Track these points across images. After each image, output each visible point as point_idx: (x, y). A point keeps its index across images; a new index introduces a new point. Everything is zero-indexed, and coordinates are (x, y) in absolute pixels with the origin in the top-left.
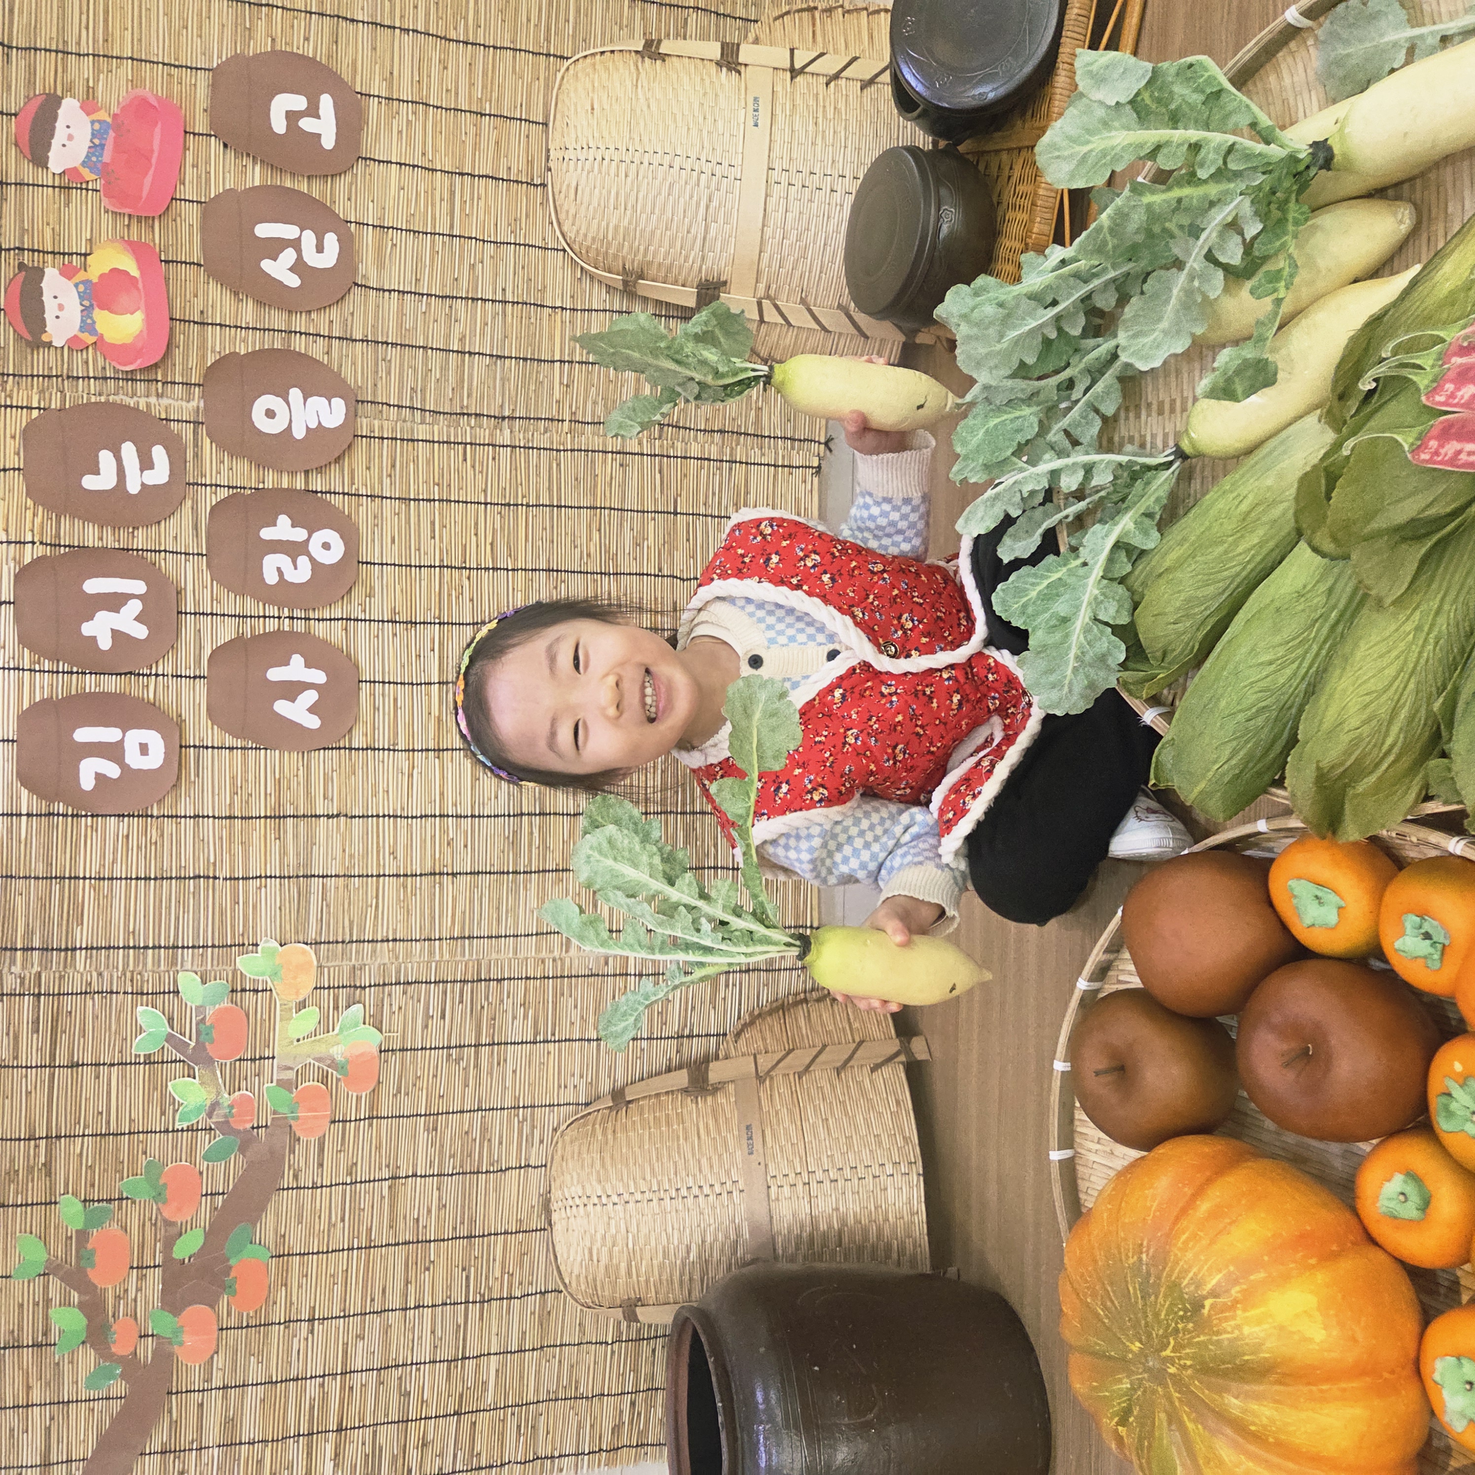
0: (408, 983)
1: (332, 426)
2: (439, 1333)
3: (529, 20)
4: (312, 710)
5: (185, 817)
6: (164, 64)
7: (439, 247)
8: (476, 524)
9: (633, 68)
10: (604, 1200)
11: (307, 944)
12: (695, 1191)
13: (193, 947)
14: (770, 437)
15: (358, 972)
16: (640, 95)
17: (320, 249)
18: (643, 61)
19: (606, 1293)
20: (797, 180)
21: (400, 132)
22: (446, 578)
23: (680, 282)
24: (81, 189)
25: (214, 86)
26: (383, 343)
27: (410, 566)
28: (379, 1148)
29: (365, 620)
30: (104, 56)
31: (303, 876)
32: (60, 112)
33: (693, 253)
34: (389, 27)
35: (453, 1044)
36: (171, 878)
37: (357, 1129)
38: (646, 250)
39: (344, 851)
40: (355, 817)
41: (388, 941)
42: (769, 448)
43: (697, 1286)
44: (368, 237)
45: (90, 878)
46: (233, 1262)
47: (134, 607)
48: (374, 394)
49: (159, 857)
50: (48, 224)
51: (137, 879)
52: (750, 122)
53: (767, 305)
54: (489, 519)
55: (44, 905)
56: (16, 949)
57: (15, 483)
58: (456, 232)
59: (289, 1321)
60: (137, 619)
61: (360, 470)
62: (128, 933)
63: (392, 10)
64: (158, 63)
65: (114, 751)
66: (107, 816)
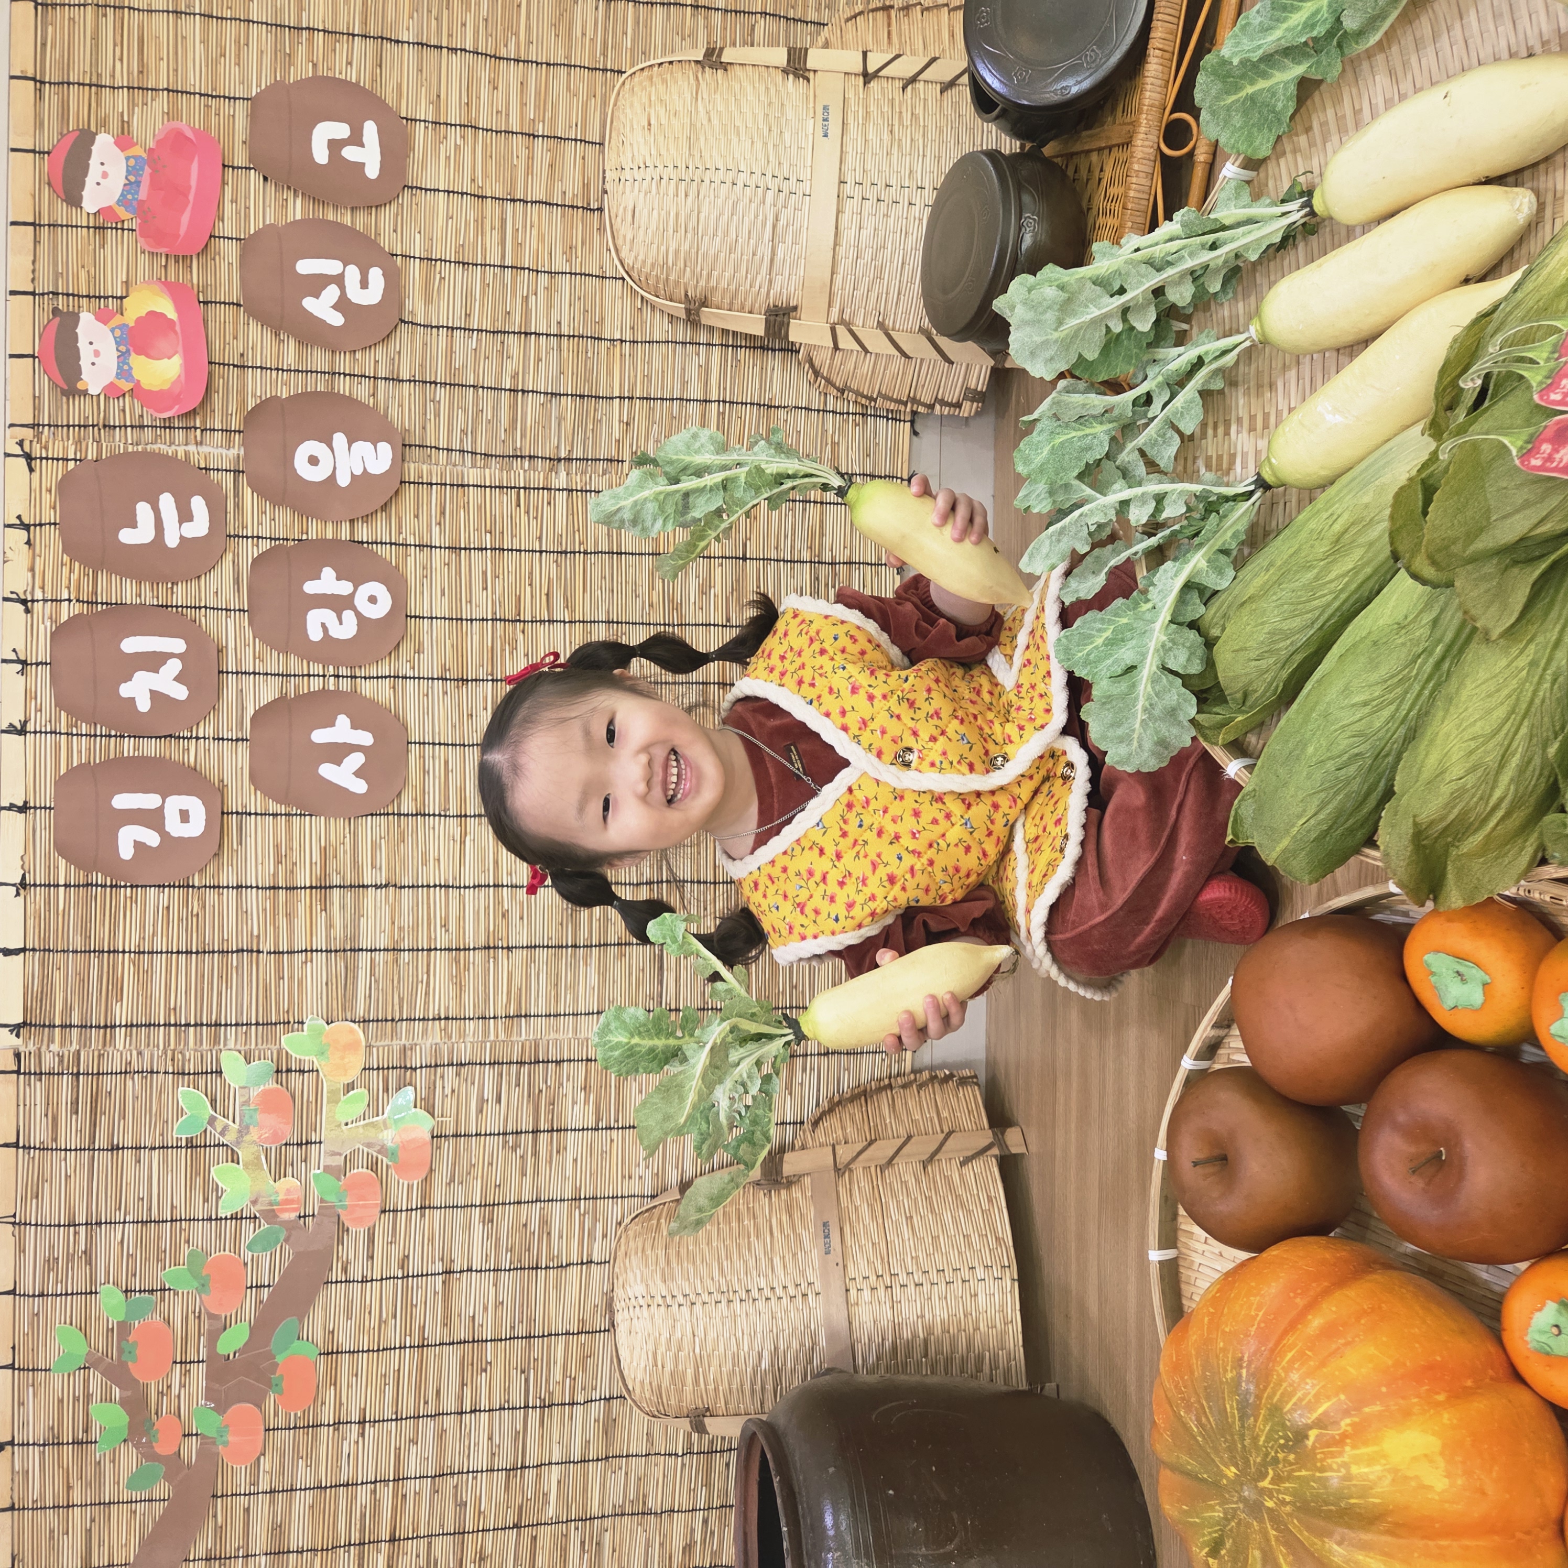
0: (461, 1064)
1: (378, 472)
2: (496, 1439)
3: (584, 34)
4: (358, 774)
5: (228, 887)
6: (201, 95)
7: (489, 278)
8: (531, 573)
9: (692, 81)
10: (669, 1299)
11: (354, 1022)
12: (768, 1292)
13: (237, 1025)
15: (409, 1053)
16: (700, 108)
17: (364, 284)
18: (703, 71)
19: (673, 1402)
20: (872, 194)
21: (448, 158)
22: (499, 632)
23: (747, 309)
24: (117, 229)
25: (253, 117)
26: (431, 383)
27: (461, 619)
28: (432, 1240)
29: (414, 678)
30: (139, 88)
31: (351, 950)
33: (759, 277)
34: (435, 47)
35: (509, 1130)
36: (213, 952)
37: (408, 1221)
38: (709, 276)
39: (393, 923)
40: (404, 887)
41: (440, 1019)
43: (769, 1396)
44: (416, 270)
45: (130, 952)
46: (279, 1359)
47: (174, 667)
48: (423, 438)
49: (201, 931)
50: (83, 267)
51: (178, 952)
52: (819, 132)
53: (841, 330)
54: (547, 567)
55: (83, 981)
56: (54, 1026)
57: (50, 539)
58: (508, 262)
59: (339, 1423)
60: (177, 679)
61: (409, 521)
62: (168, 1010)
63: (439, 29)
64: (195, 94)
65: (153, 818)
66: (145, 886)
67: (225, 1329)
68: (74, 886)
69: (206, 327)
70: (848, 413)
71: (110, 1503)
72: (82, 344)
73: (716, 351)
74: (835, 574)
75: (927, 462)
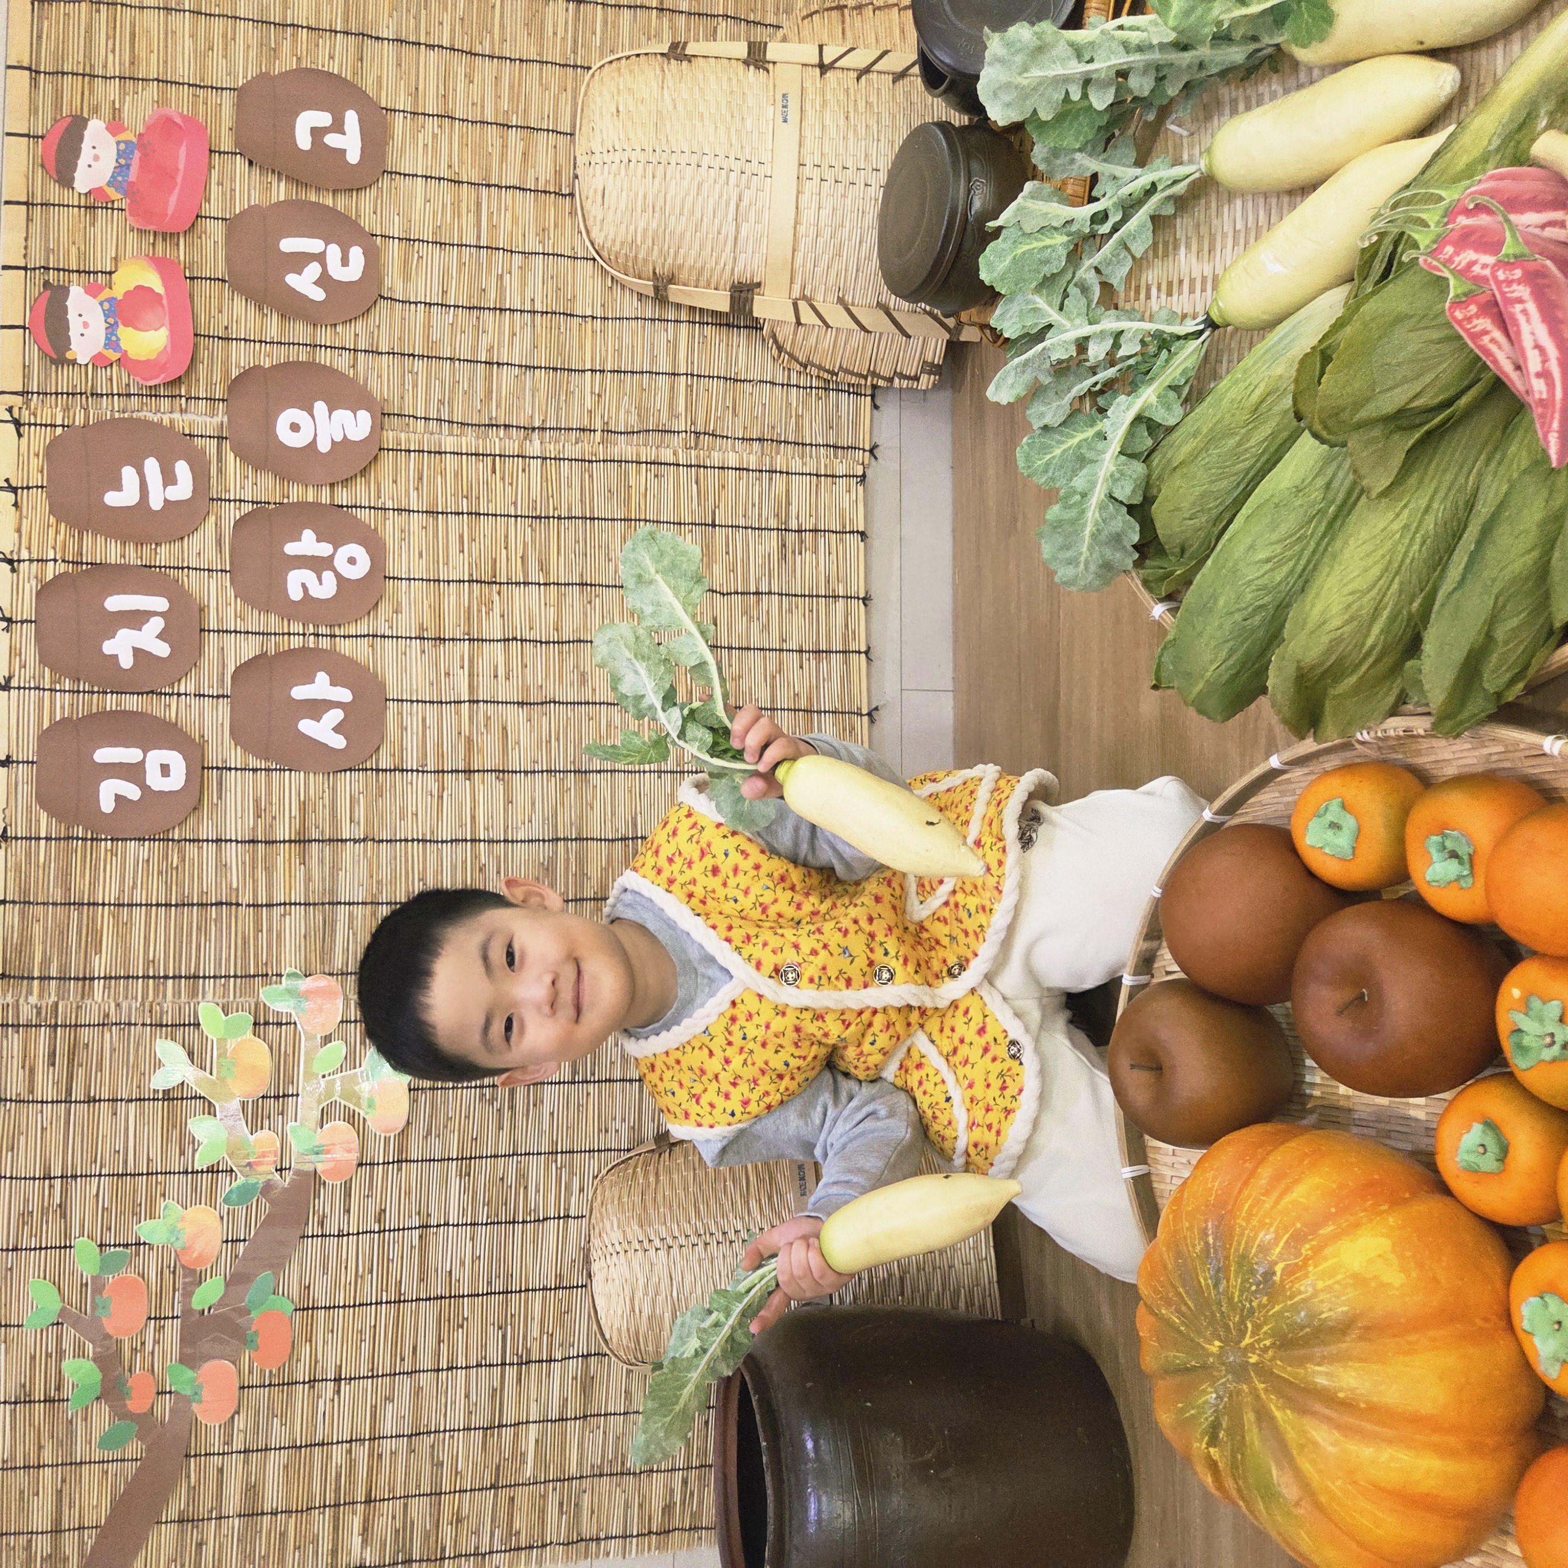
1: (357, 439)
2: (473, 1397)
3: (555, 34)
4: (337, 729)
5: (207, 841)
6: (189, 85)
7: (466, 258)
8: (506, 537)
9: (658, 70)
10: (646, 1243)
11: (331, 974)
13: (215, 977)
14: (811, 445)
16: (666, 96)
17: (345, 262)
18: (669, 63)
19: (650, 1349)
20: (829, 175)
21: (426, 146)
22: (476, 593)
23: (713, 285)
24: (107, 208)
25: (239, 105)
26: (409, 355)
27: (439, 581)
28: (408, 1193)
29: (392, 637)
30: (130, 78)
31: (329, 903)
32: (86, 133)
33: (724, 255)
34: (414, 43)
36: (193, 905)
37: (386, 1173)
38: (676, 254)
39: (372, 877)
40: (382, 841)
42: (811, 457)
44: (394, 250)
45: (110, 905)
46: (254, 1314)
47: (156, 624)
48: (401, 407)
49: (180, 885)
50: (74, 243)
51: (157, 905)
52: (779, 118)
53: (803, 306)
54: (520, 532)
55: (63, 933)
56: (33, 978)
57: (37, 502)
58: (483, 243)
59: (314, 1381)
60: (160, 637)
61: (386, 484)
62: (147, 962)
63: (417, 27)
64: (183, 84)
65: (134, 772)
66: (126, 840)
67: (200, 1283)
68: (55, 839)
69: (192, 302)
70: (811, 388)
71: (81, 1463)
72: (72, 316)
73: (684, 327)
74: (801, 542)
75: (887, 435)
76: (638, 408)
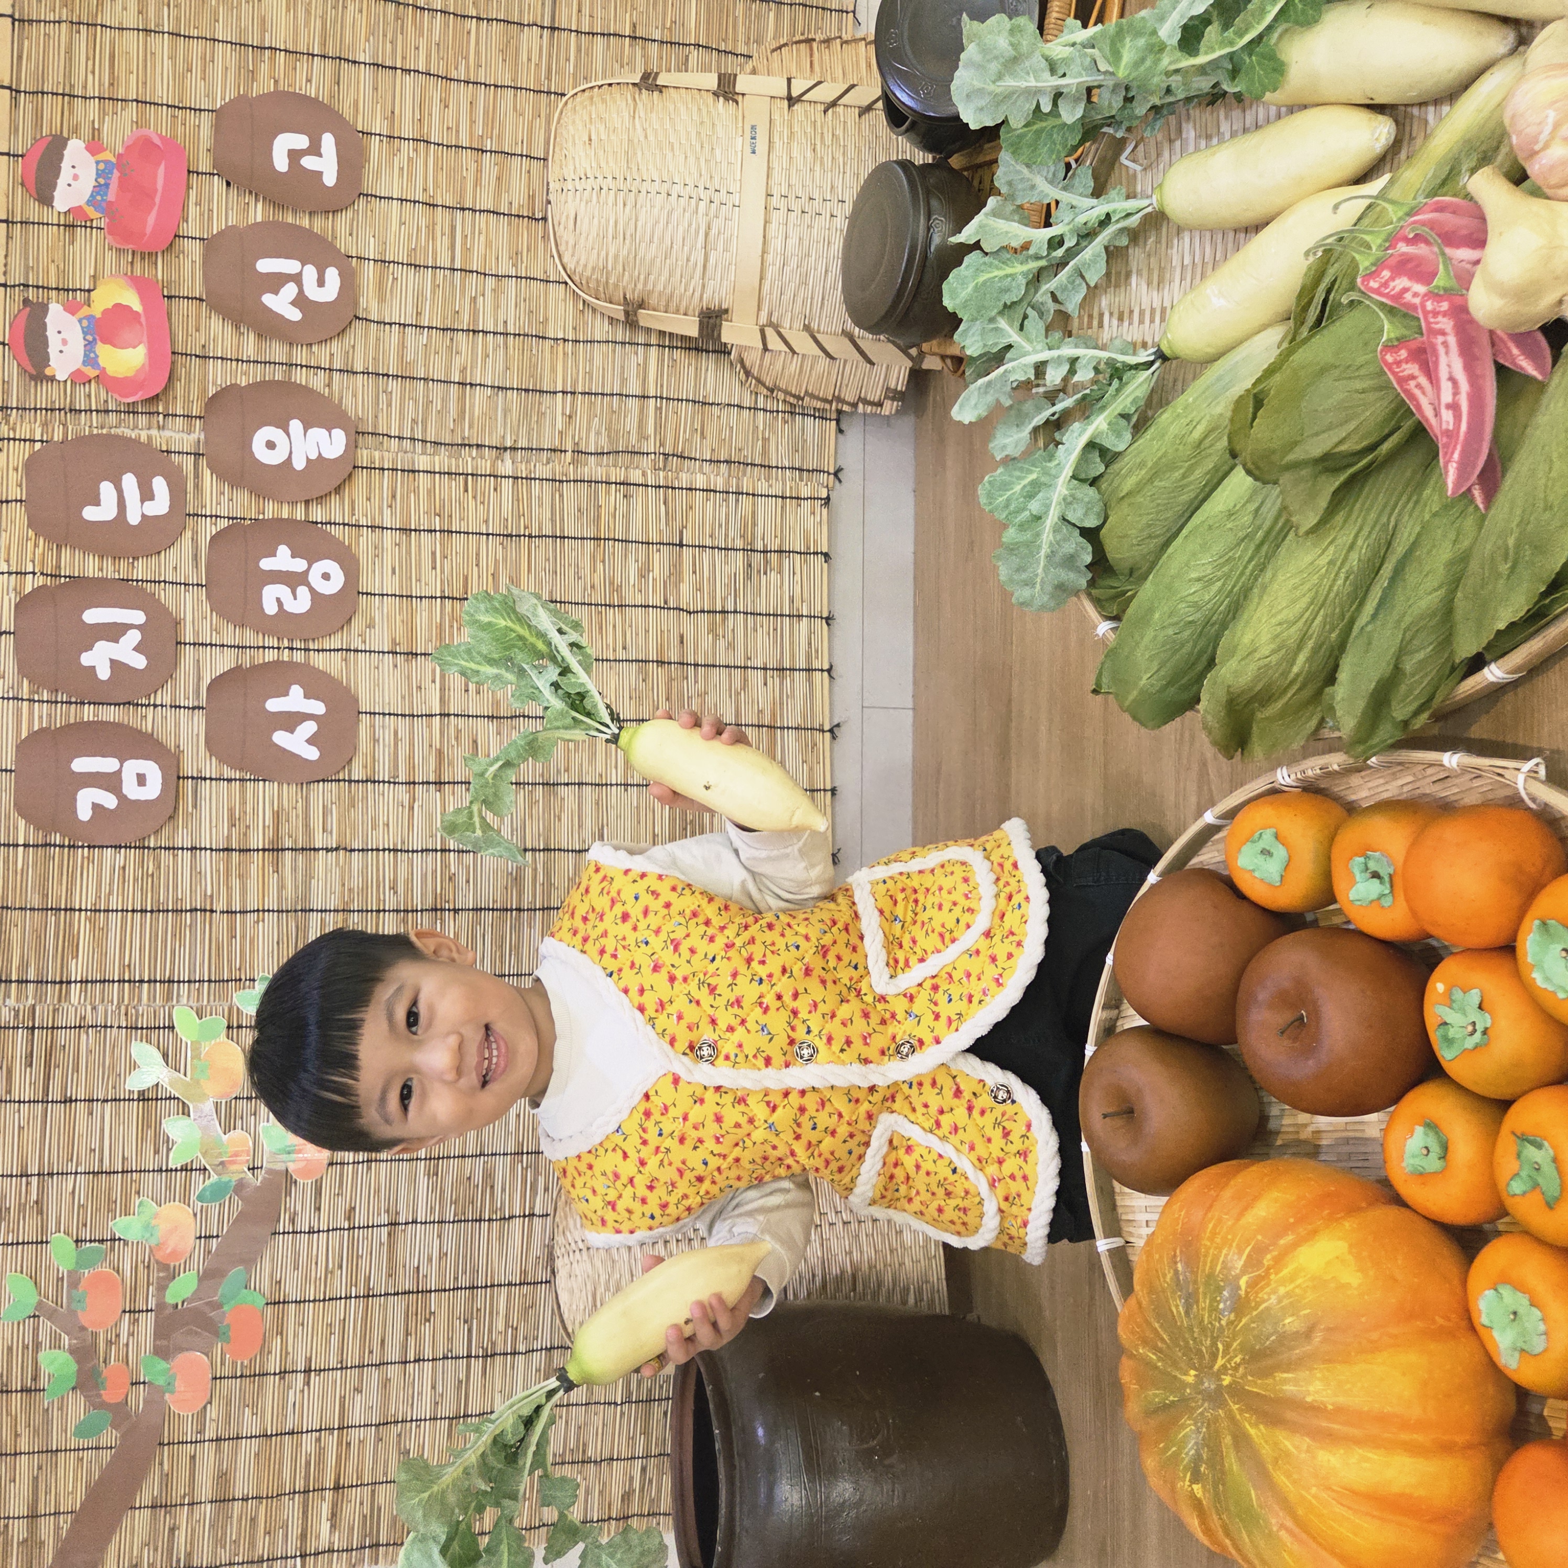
1: (332, 457)
2: (440, 1389)
3: (529, 60)
4: (311, 741)
5: (182, 849)
6: (168, 106)
7: (440, 280)
8: (478, 555)
9: (630, 101)
13: (189, 981)
14: (777, 467)
16: (638, 126)
17: (321, 283)
18: (640, 93)
20: (796, 206)
21: (401, 169)
22: (448, 610)
23: (682, 311)
24: (86, 227)
25: (217, 127)
26: (384, 375)
27: (411, 597)
28: (378, 1190)
29: (365, 651)
30: (109, 99)
31: (302, 910)
32: (65, 152)
33: (693, 282)
34: (390, 68)
36: (168, 911)
37: (355, 1173)
38: (646, 280)
39: (344, 885)
40: (354, 850)
42: (777, 479)
44: (369, 272)
45: (86, 910)
46: (226, 1308)
47: (134, 637)
48: (375, 426)
49: (155, 889)
50: (53, 262)
51: (133, 911)
52: (748, 149)
53: (769, 332)
54: (491, 549)
55: (40, 937)
56: (11, 982)
57: (17, 515)
58: (458, 265)
59: (285, 1372)
61: (360, 501)
62: (122, 967)
63: (394, 51)
64: (162, 105)
65: (111, 782)
66: (103, 847)
67: (174, 1278)
68: (33, 846)
69: (170, 319)
70: (778, 412)
71: (57, 1451)
72: (51, 333)
73: (653, 351)
74: (767, 562)
75: (851, 458)
76: (609, 429)
